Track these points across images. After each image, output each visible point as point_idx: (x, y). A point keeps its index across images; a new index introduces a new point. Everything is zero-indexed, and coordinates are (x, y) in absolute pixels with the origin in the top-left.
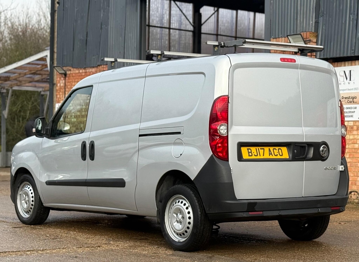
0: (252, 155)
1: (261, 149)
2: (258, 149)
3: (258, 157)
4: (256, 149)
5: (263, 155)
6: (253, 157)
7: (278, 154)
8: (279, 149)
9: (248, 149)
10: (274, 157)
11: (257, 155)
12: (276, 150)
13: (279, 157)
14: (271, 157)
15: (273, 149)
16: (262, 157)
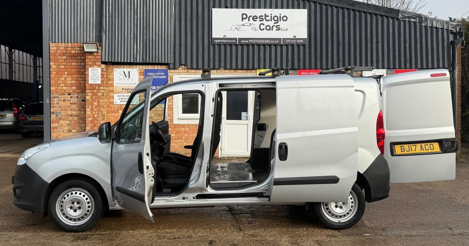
0: (404, 151)
1: (413, 146)
2: (411, 146)
3: (410, 152)
4: (409, 146)
5: (415, 151)
6: (406, 152)
7: (429, 148)
8: (430, 145)
9: (401, 147)
10: (425, 151)
11: (409, 151)
12: (428, 145)
13: (430, 151)
14: (422, 151)
15: (425, 145)
16: (413, 152)
